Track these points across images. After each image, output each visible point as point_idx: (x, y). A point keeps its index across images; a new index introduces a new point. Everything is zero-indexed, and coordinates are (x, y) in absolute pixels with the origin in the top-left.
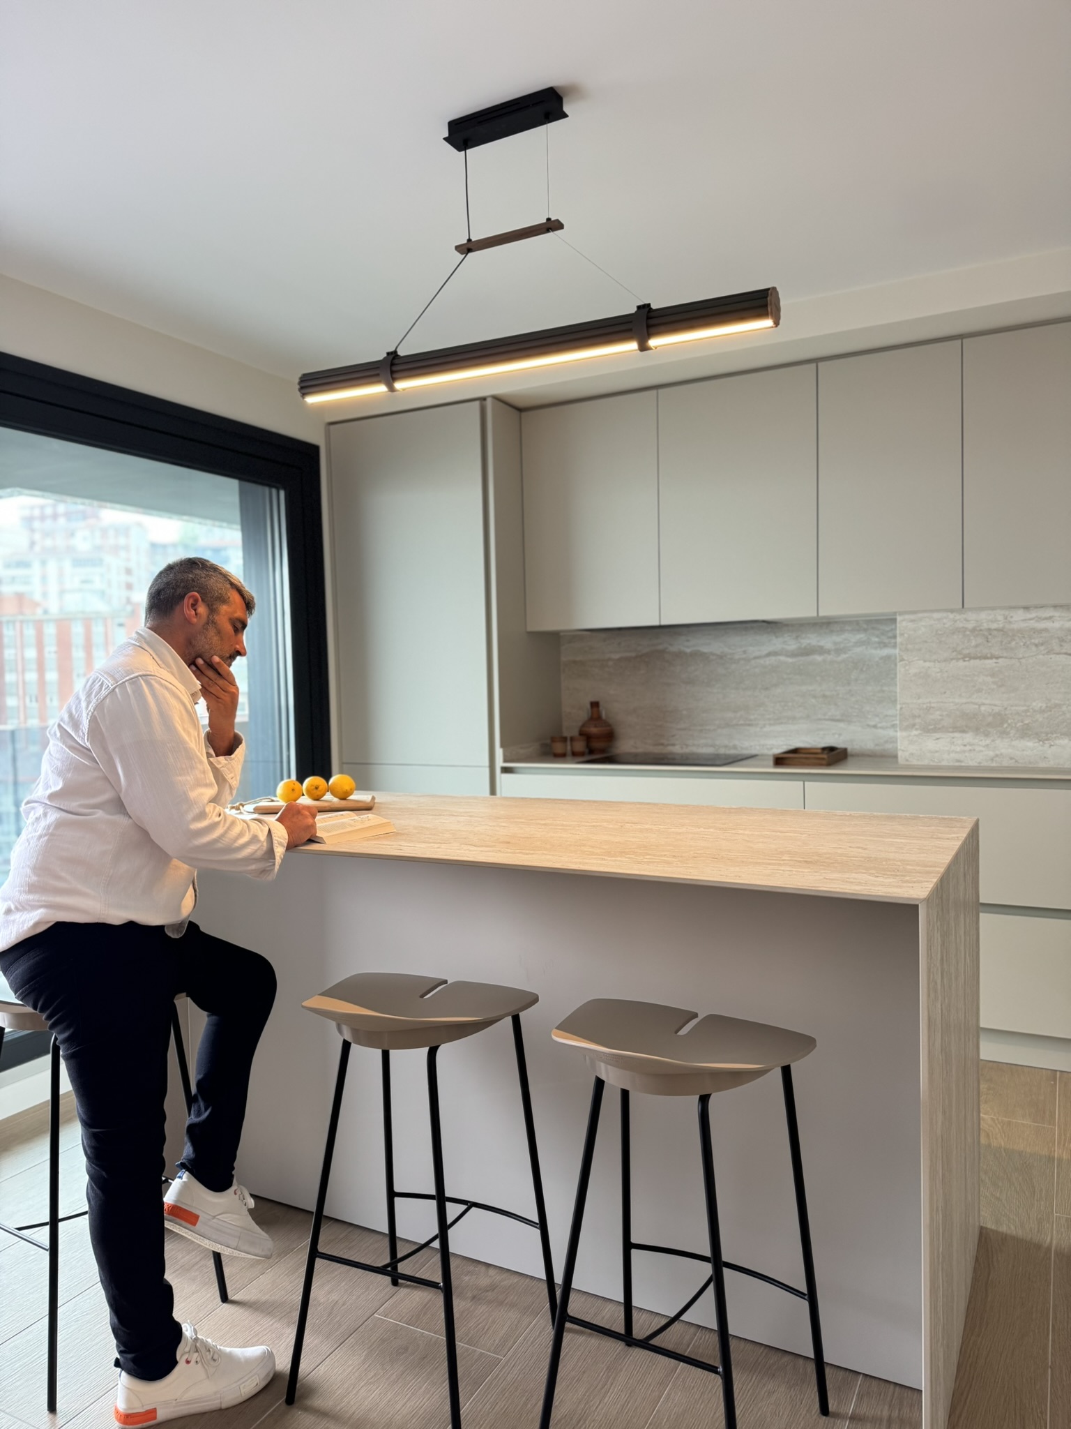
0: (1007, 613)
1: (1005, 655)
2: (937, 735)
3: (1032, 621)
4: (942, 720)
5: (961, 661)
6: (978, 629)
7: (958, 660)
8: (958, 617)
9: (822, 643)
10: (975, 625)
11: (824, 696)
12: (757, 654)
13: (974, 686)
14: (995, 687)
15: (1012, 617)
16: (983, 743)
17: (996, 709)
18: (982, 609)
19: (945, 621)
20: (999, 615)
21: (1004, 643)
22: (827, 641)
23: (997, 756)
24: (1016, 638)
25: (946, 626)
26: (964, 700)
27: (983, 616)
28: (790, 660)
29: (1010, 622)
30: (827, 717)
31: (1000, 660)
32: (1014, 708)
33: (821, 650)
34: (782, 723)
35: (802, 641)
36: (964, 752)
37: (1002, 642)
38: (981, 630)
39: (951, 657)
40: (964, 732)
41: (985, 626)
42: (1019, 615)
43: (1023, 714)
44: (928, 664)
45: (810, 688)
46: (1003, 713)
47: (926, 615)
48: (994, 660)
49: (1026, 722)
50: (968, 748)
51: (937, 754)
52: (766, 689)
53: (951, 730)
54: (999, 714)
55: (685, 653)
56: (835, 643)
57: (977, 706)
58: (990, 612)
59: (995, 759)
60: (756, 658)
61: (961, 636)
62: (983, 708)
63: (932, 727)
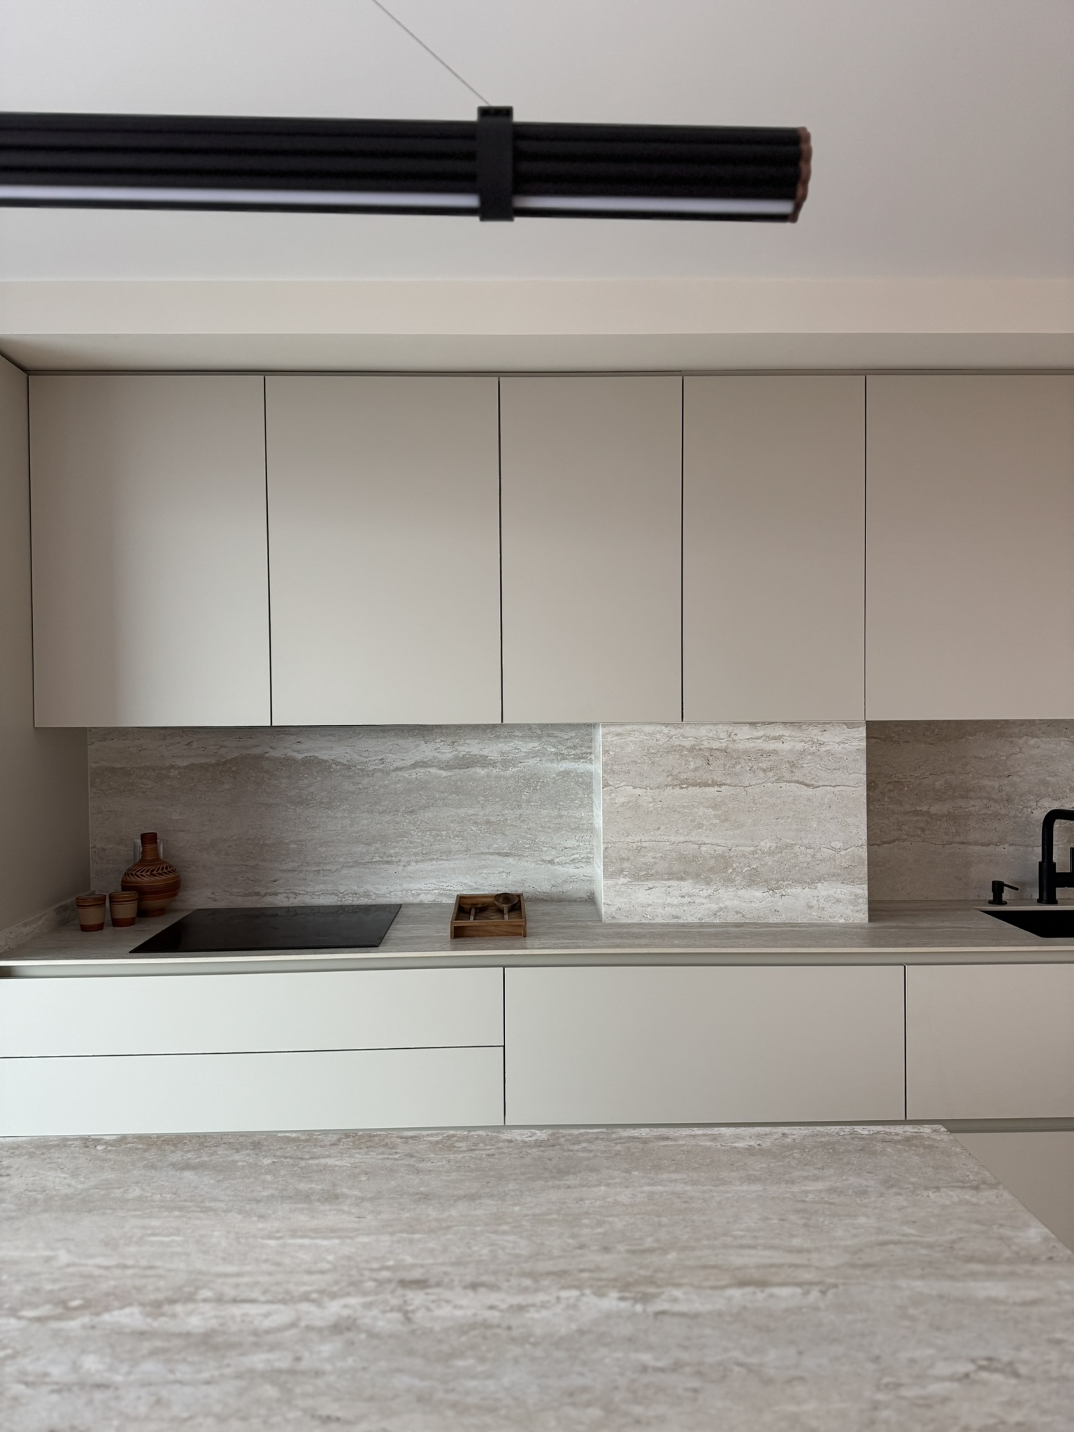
0: (731, 729)
1: (729, 781)
2: (650, 884)
3: (759, 741)
4: (655, 863)
5: (678, 788)
6: (697, 748)
7: (674, 786)
8: (674, 732)
9: (485, 752)
10: (693, 743)
11: (488, 822)
12: (399, 764)
13: (693, 821)
14: (718, 821)
15: (736, 735)
16: (705, 893)
17: (720, 850)
18: (703, 724)
19: (658, 736)
20: (722, 731)
21: (727, 766)
22: (492, 749)
23: (721, 909)
24: (742, 761)
25: (660, 743)
26: (682, 839)
27: (703, 731)
28: (444, 773)
29: (734, 741)
30: (491, 851)
31: (723, 788)
32: (741, 848)
33: (483, 762)
34: (432, 859)
35: (460, 748)
36: (683, 905)
37: (725, 765)
38: (700, 749)
39: (666, 783)
40: (682, 879)
41: (706, 744)
42: (744, 733)
43: (751, 856)
44: (638, 791)
45: (471, 812)
46: (727, 854)
47: (635, 727)
48: (716, 788)
49: (754, 866)
50: (687, 899)
51: (649, 909)
52: (412, 812)
53: (666, 877)
54: (723, 856)
55: (294, 760)
56: (502, 753)
57: (697, 846)
58: (711, 727)
59: (718, 914)
60: (397, 769)
61: (677, 756)
62: (703, 848)
63: (644, 873)
